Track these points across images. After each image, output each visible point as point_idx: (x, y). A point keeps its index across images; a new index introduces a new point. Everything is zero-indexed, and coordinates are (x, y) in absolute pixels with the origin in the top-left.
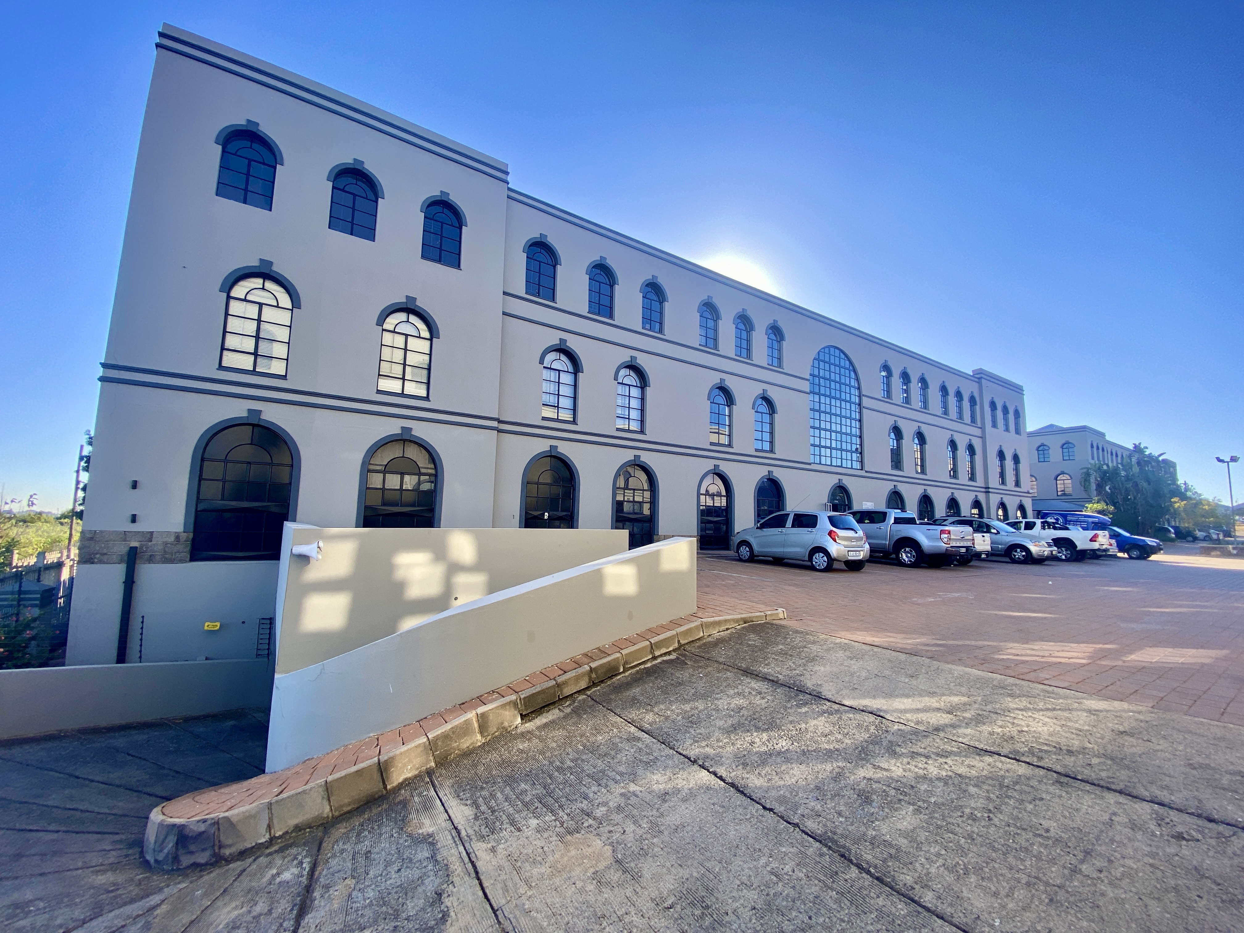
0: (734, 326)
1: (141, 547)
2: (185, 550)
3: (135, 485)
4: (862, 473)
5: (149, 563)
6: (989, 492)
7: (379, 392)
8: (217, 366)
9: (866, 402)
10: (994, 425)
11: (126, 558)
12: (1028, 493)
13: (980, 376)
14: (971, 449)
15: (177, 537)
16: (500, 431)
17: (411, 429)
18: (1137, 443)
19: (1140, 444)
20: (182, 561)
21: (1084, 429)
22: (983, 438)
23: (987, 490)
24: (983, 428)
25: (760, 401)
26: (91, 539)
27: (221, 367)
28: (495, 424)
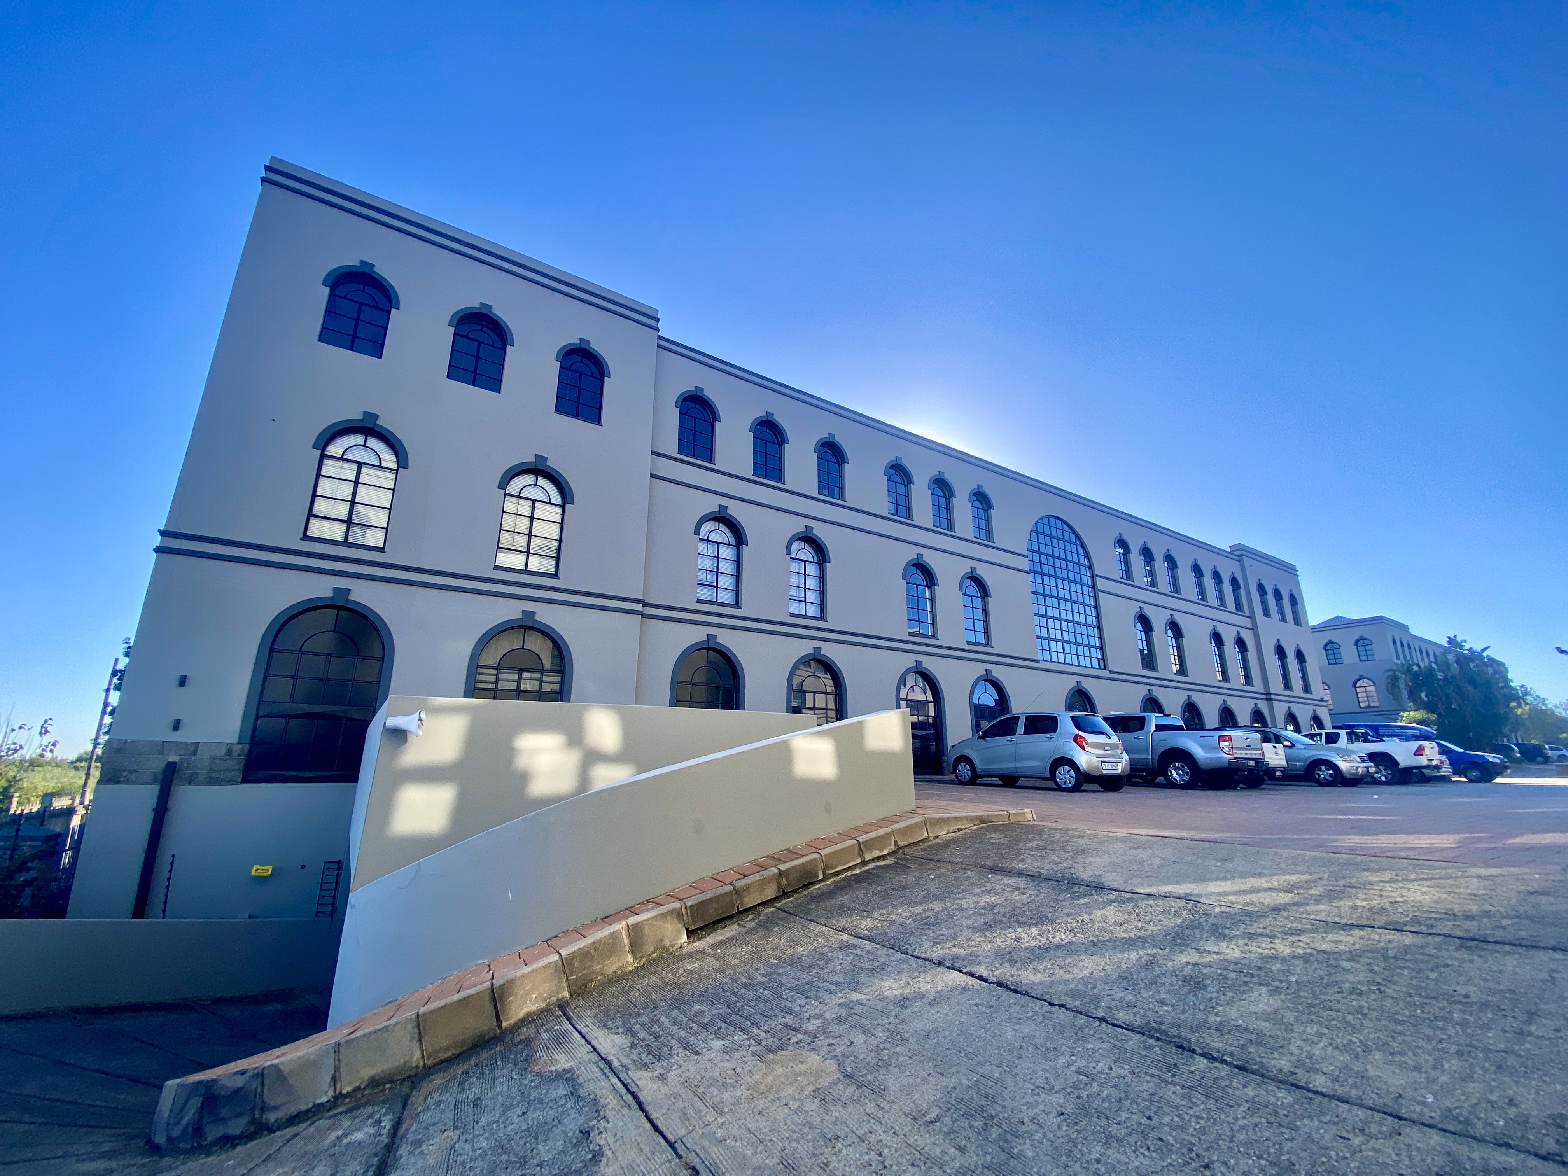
0: (930, 492)
1: (182, 762)
2: (236, 766)
3: (183, 682)
4: (1106, 674)
5: (190, 784)
6: (1271, 699)
7: (497, 568)
8: (301, 536)
9: (1101, 584)
10: (1267, 613)
11: (161, 777)
12: (1322, 700)
13: (1240, 553)
14: (1240, 643)
15: (229, 751)
16: (644, 616)
17: (535, 613)
18: (1452, 637)
19: (1455, 636)
20: (231, 782)
21: (1380, 620)
22: (1254, 629)
23: (1268, 697)
24: (1252, 617)
25: (968, 582)
26: (119, 751)
27: (305, 537)
28: (638, 607)
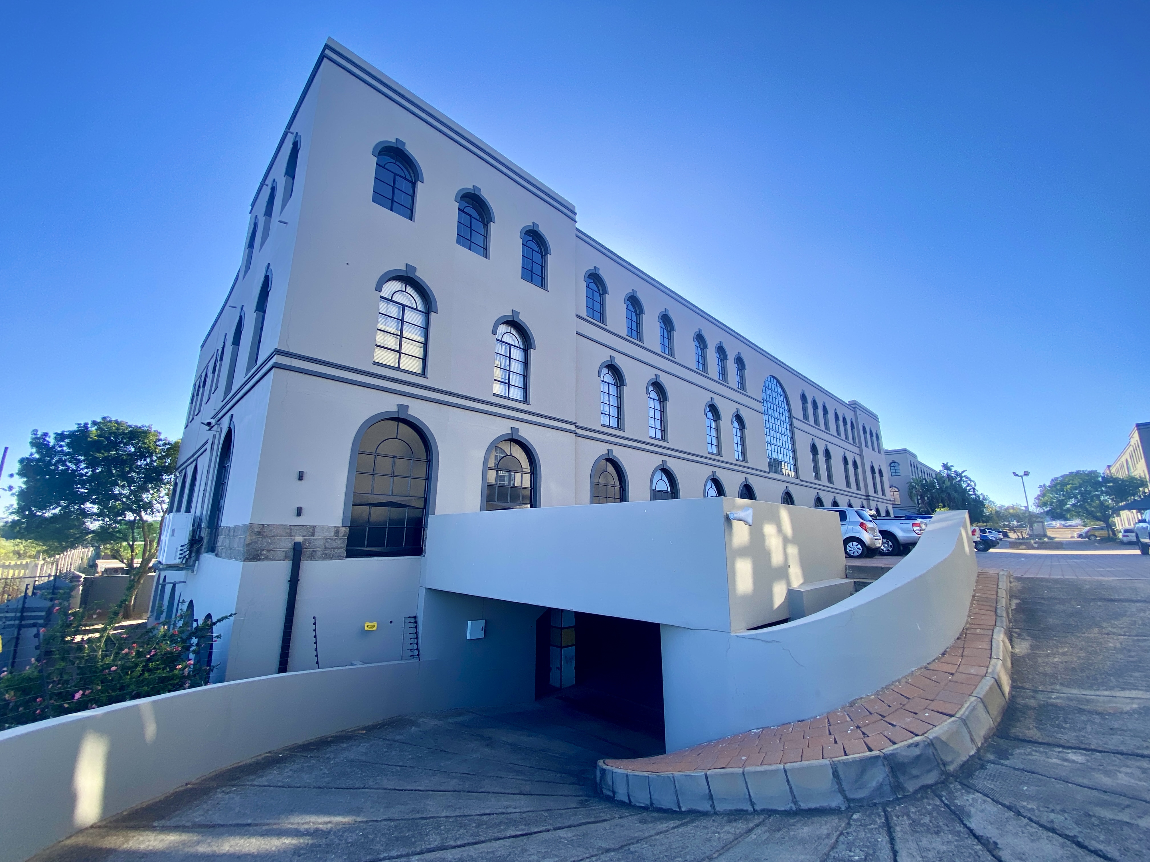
0: (716, 355)
1: (305, 541)
2: (341, 544)
3: (301, 476)
4: (798, 481)
5: (311, 559)
6: (870, 499)
7: (493, 394)
8: (370, 360)
9: (796, 423)
10: (867, 446)
11: (291, 554)
12: (890, 501)
13: (854, 406)
14: (855, 463)
15: (337, 532)
16: (578, 435)
17: (518, 429)
18: (945, 463)
19: (948, 463)
20: (340, 557)
21: (904, 451)
22: (861, 455)
23: (867, 498)
24: (860, 447)
25: (735, 418)
26: (259, 533)
27: (373, 362)
